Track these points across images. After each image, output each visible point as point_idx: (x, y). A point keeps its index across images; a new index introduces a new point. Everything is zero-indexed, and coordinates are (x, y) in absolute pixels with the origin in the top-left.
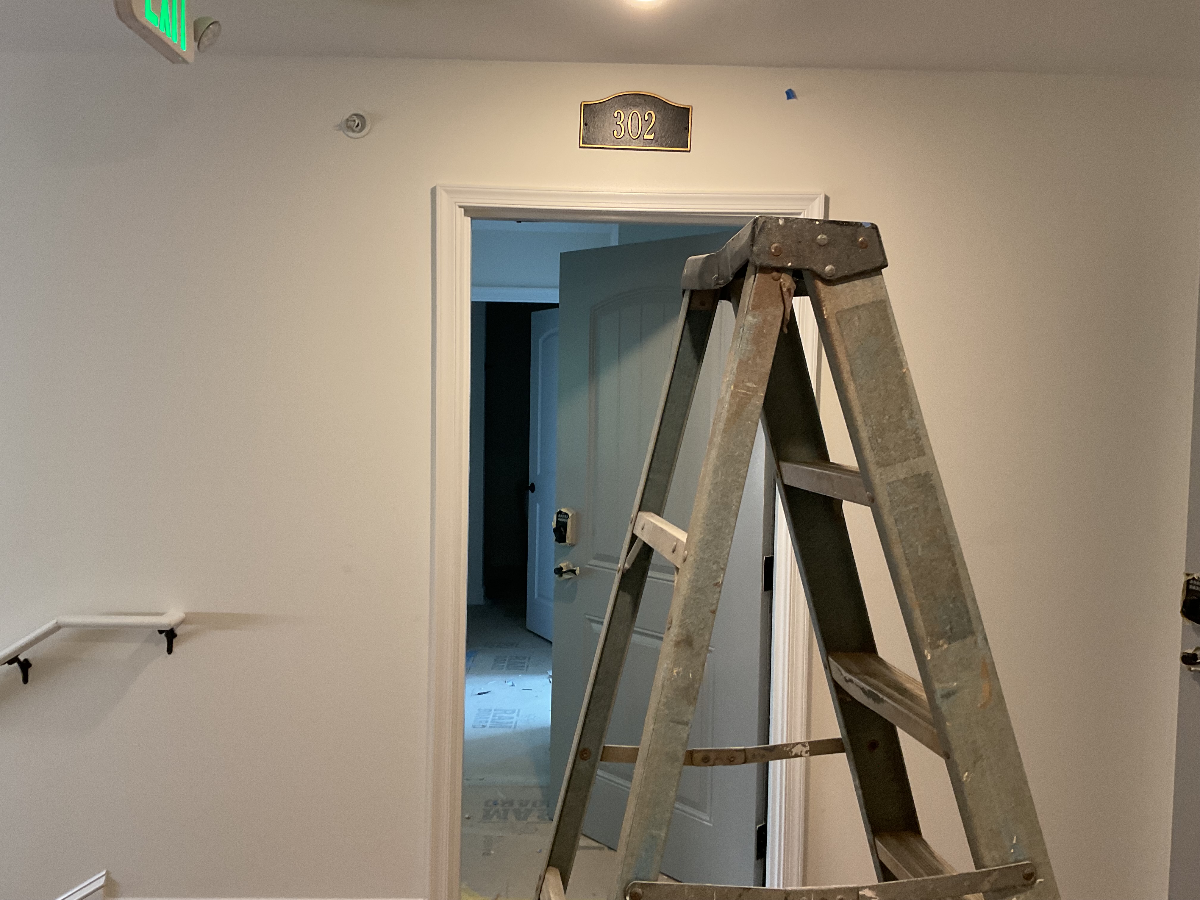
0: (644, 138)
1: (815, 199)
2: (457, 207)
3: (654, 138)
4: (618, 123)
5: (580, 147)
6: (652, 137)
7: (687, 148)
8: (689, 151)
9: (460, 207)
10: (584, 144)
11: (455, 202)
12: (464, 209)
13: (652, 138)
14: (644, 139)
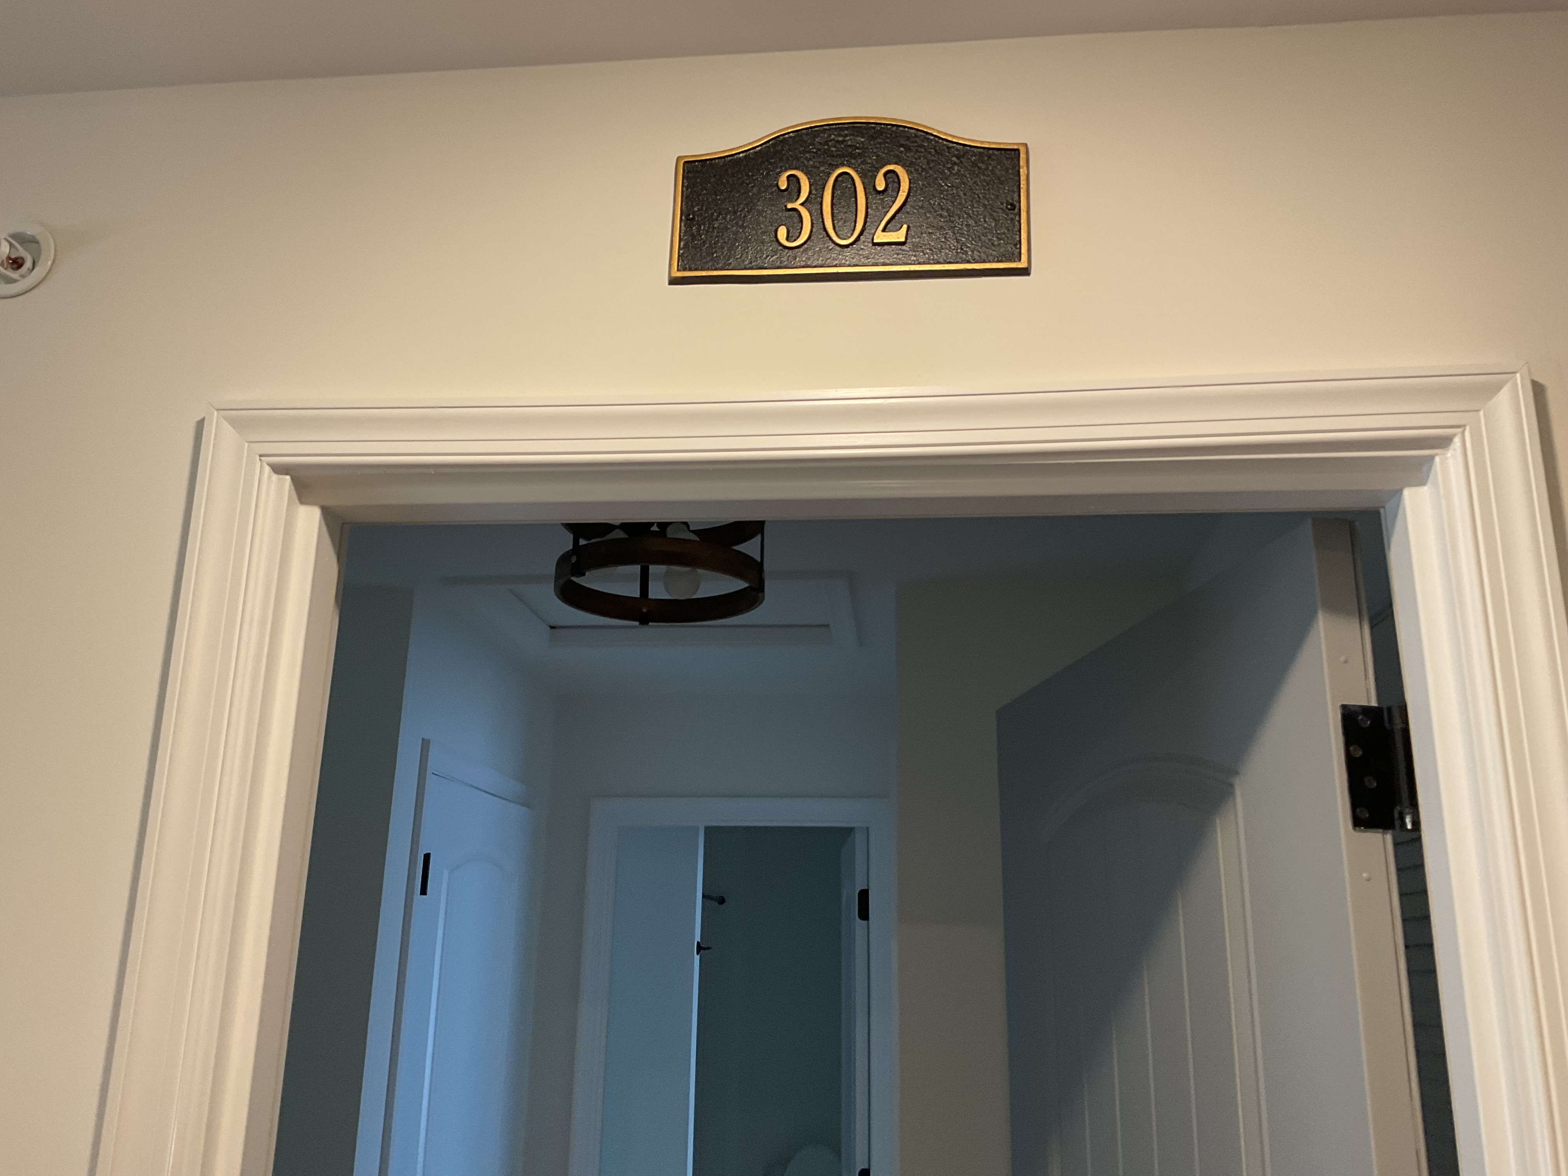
0: (875, 241)
1: (1496, 388)
2: (267, 469)
3: (906, 238)
4: (790, 206)
5: (673, 281)
6: (899, 236)
7: (1020, 260)
8: (1025, 272)
9: (278, 469)
10: (685, 270)
11: (260, 456)
12: (292, 479)
13: (903, 240)
14: (875, 244)
